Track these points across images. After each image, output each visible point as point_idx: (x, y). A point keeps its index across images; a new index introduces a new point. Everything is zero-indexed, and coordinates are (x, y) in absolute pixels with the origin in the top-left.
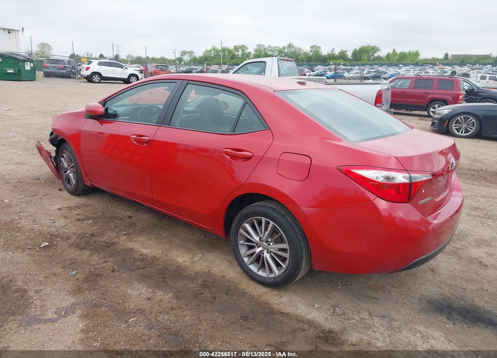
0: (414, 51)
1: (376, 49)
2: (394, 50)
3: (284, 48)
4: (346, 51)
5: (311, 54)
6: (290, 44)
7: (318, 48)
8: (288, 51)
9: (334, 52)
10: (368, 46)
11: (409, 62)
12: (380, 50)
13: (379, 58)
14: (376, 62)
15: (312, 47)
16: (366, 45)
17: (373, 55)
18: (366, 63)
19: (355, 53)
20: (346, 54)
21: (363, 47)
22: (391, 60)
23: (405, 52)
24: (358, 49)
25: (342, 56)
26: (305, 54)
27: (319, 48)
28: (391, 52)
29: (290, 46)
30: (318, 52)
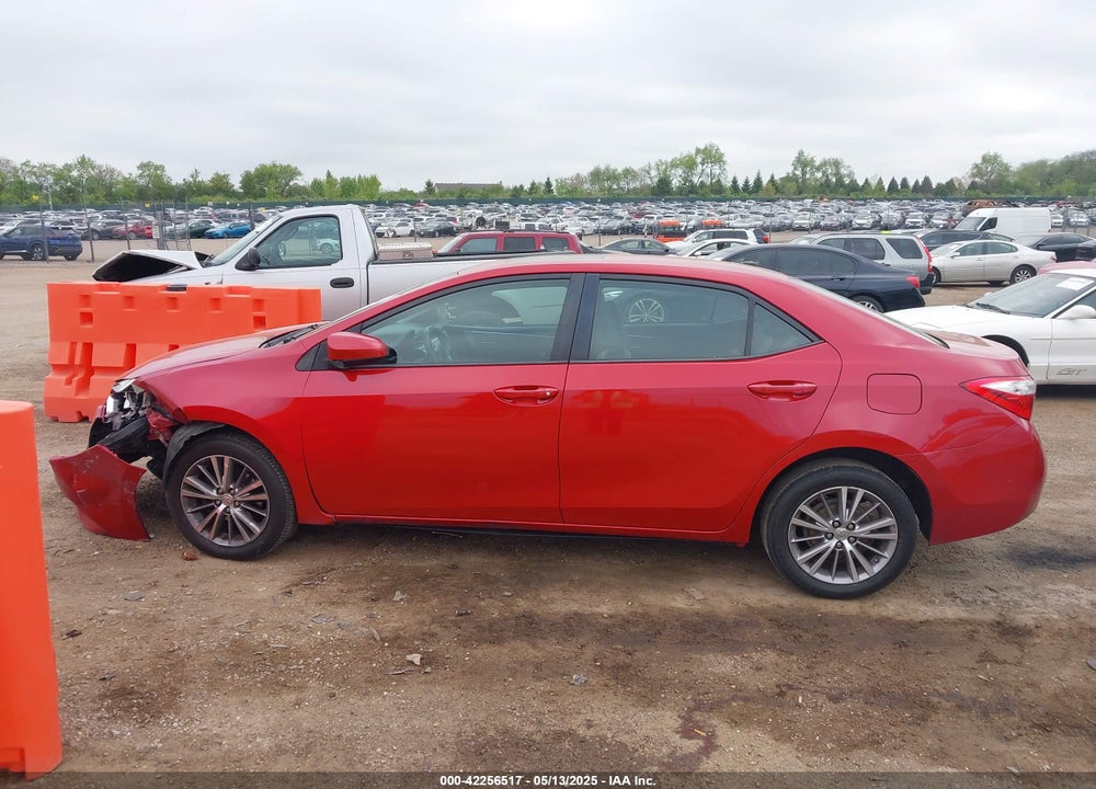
0: (368, 176)
1: (291, 172)
2: (329, 175)
3: (68, 168)
4: (226, 177)
5: (142, 182)
6: (83, 158)
7: (157, 168)
8: (81, 176)
9: (199, 179)
10: (274, 165)
11: (364, 198)
12: (300, 174)
13: (300, 191)
14: (297, 198)
15: (143, 166)
16: (268, 163)
17: (287, 184)
18: (276, 201)
19: (248, 180)
20: (228, 183)
21: (263, 166)
22: (326, 193)
23: (352, 177)
24: (252, 170)
25: (220, 187)
26: (128, 183)
27: (161, 168)
28: (323, 177)
29: (83, 163)
30: (160, 177)
